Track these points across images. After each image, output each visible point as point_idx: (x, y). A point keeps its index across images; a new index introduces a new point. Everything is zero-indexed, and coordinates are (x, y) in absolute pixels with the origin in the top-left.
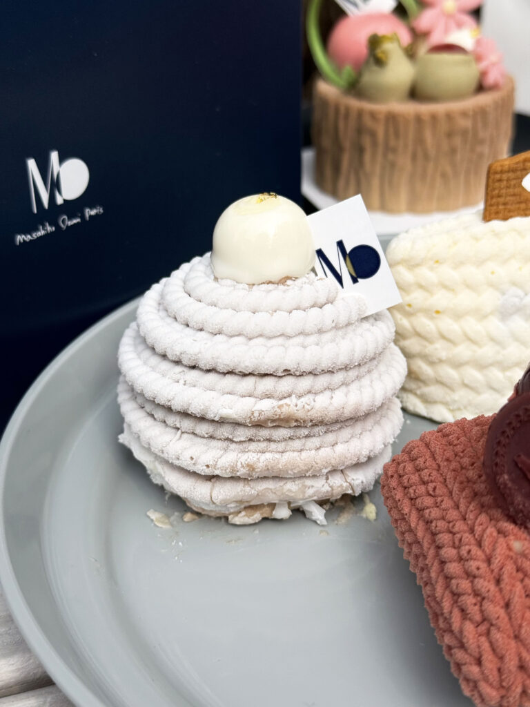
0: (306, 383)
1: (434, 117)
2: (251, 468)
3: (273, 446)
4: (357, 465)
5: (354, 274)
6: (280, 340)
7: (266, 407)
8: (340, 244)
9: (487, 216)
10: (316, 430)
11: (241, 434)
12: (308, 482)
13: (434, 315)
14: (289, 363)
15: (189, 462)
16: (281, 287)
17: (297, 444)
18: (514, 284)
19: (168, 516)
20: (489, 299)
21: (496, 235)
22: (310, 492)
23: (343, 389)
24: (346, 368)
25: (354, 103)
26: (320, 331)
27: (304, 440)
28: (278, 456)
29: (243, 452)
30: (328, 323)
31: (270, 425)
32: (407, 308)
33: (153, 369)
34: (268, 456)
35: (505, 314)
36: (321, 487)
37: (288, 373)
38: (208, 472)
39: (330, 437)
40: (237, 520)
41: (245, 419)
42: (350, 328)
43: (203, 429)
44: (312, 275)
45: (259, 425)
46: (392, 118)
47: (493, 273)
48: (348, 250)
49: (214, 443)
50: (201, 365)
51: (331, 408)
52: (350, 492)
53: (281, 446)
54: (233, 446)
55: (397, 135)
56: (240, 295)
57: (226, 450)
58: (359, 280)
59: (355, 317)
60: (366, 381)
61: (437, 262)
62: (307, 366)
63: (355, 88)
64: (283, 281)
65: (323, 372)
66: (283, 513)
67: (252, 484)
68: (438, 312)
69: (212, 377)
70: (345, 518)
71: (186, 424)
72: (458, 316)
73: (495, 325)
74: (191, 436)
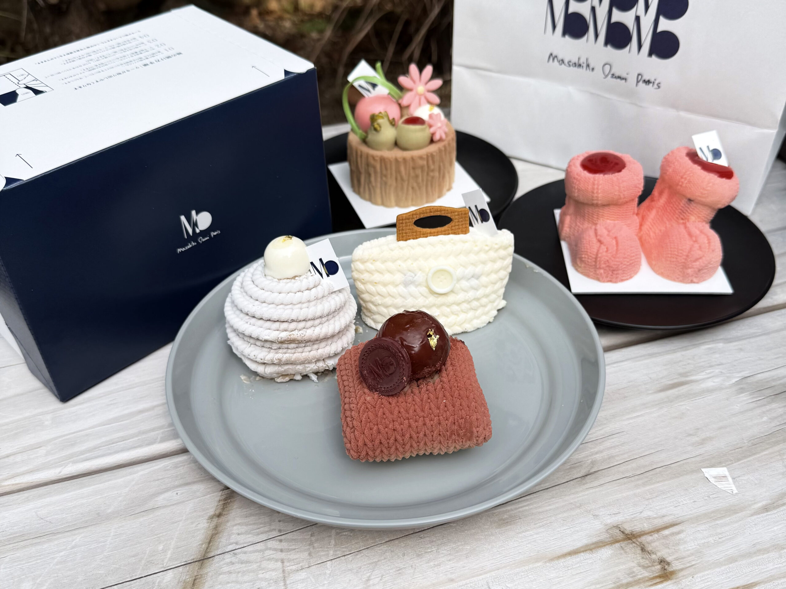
0: (302, 325)
1: (405, 160)
2: (280, 360)
3: (289, 351)
4: (330, 357)
5: (327, 273)
6: (290, 306)
7: (284, 335)
8: (321, 260)
9: (399, 239)
10: (308, 344)
11: (275, 346)
12: (307, 365)
13: (375, 284)
14: (294, 317)
15: (254, 357)
16: (293, 280)
17: (300, 350)
18: (410, 271)
19: (249, 378)
20: (398, 277)
21: (401, 248)
22: (308, 369)
23: (320, 326)
24: (321, 317)
25: (364, 149)
26: (309, 301)
27: (303, 348)
28: (291, 355)
29: (277, 353)
30: (312, 298)
31: (286, 342)
32: (362, 281)
33: (238, 316)
34: (287, 355)
35: (406, 284)
36: (313, 367)
37: (293, 321)
38: (262, 361)
39: (316, 346)
40: (279, 380)
41: (275, 340)
42: (324, 299)
43: (258, 343)
44: (309, 273)
45: (282, 342)
46: (383, 160)
47: (400, 266)
48: (324, 263)
49: (264, 349)
50: (256, 316)
51: (314, 335)
52: (327, 368)
53: (293, 351)
54: (272, 351)
55: (386, 169)
56: (274, 285)
57: (269, 352)
58: (330, 275)
59: (326, 293)
60: (332, 322)
61: (374, 260)
62: (301, 318)
63: (365, 141)
64: (294, 278)
65: (309, 320)
66: (298, 377)
67: (282, 366)
68: (376, 283)
69: (261, 322)
70: (327, 379)
71: (252, 341)
72: (385, 285)
73: (401, 289)
74: (254, 345)
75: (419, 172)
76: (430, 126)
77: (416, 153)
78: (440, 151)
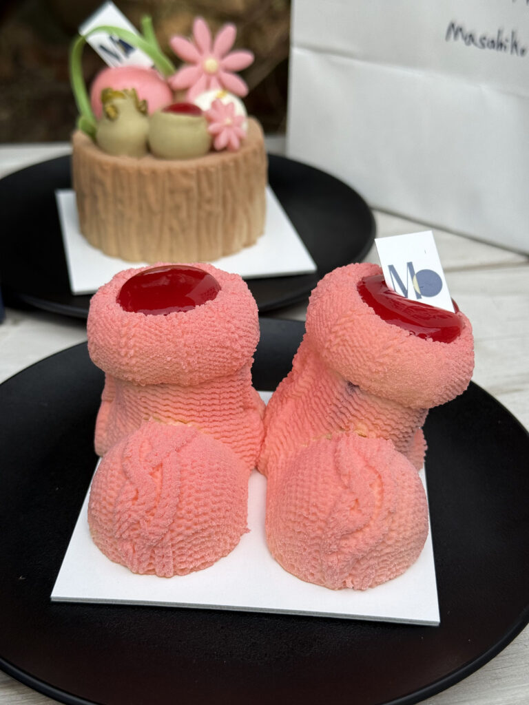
63: (94, 136)
75: (180, 199)
76: (210, 120)
77: (177, 165)
78: (225, 167)
